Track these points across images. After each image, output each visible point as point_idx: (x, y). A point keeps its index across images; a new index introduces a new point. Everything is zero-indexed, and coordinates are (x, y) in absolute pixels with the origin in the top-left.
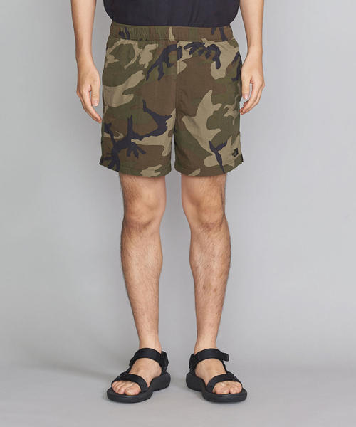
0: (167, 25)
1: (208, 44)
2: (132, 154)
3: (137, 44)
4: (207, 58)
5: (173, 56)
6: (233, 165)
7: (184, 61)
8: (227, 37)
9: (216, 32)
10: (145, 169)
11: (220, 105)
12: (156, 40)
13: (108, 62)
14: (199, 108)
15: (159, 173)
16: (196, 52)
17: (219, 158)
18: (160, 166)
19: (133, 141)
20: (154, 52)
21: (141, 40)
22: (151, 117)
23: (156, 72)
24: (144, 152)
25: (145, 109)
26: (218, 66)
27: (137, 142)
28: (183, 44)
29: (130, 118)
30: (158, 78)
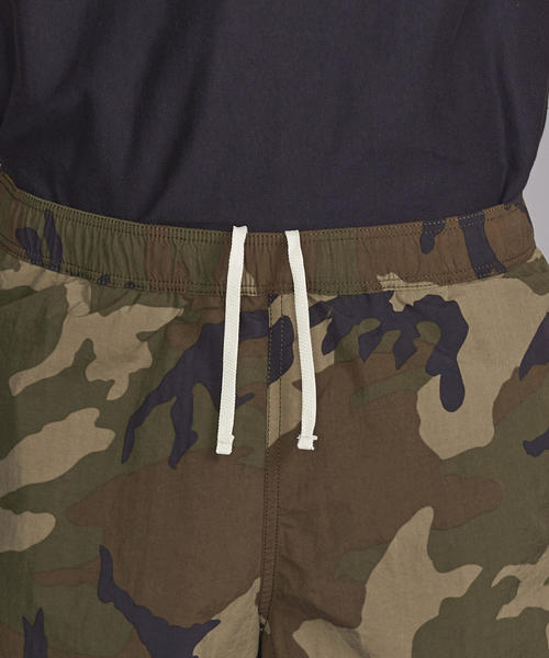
4: (400, 363)
7: (297, 385)
12: (172, 292)
21: (105, 280)
23: (162, 426)
29: (34, 618)
30: (168, 454)
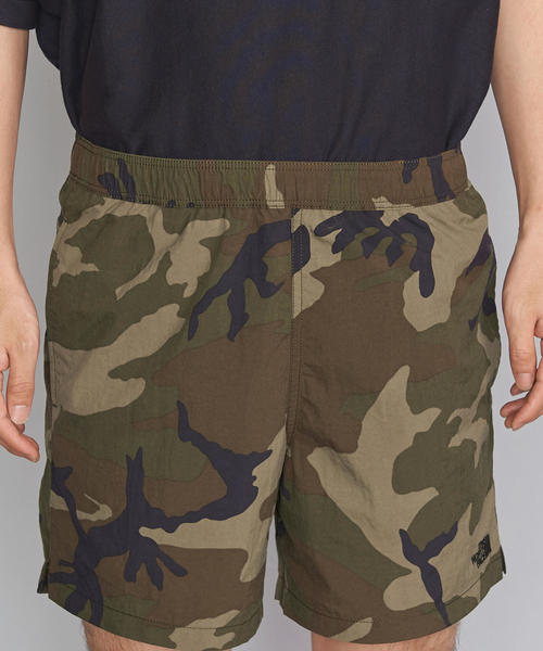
0: (261, 158)
1: (391, 214)
2: (142, 573)
3: (159, 218)
4: (391, 262)
5: (278, 257)
6: (475, 592)
7: (314, 274)
8: (453, 188)
9: (416, 173)
10: (183, 625)
11: (433, 413)
12: (222, 207)
13: (62, 269)
14: (364, 423)
15: (230, 636)
16: (356, 245)
17: (432, 580)
18: (233, 613)
19: (144, 531)
20: (215, 245)
21: (171, 204)
22: (202, 459)
23: (220, 308)
24: (180, 572)
25: (186, 432)
26: (427, 287)
27: (158, 536)
28: (311, 218)
29: (134, 456)
30: (227, 330)
